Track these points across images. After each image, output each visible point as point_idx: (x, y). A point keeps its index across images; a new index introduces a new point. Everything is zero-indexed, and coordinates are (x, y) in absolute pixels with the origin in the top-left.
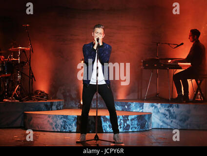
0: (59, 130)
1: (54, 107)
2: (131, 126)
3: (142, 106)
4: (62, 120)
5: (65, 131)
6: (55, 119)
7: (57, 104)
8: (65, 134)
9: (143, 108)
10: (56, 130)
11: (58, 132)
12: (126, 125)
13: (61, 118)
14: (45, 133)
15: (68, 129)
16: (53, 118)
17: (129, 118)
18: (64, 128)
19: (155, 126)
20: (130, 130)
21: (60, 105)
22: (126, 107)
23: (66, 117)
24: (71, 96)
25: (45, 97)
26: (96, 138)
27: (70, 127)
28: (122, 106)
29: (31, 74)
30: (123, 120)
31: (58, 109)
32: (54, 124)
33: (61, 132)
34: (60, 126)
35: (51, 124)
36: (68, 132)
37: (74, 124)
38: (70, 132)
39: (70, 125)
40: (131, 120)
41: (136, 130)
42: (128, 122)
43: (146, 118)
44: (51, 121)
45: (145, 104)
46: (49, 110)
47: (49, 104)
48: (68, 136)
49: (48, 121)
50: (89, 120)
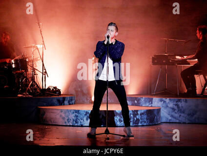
0: (71, 125)
1: (66, 102)
2: (140, 121)
3: (151, 101)
4: (74, 115)
5: (76, 125)
6: (67, 114)
7: (69, 99)
8: (76, 127)
9: (152, 103)
10: (68, 125)
11: (70, 126)
12: (135, 119)
13: (73, 113)
14: (58, 127)
15: (79, 123)
16: (65, 113)
17: (139, 113)
18: (76, 122)
19: (164, 120)
20: (140, 124)
21: (72, 100)
22: (136, 102)
23: (78, 112)
24: (83, 91)
25: (57, 93)
26: (107, 132)
27: (82, 121)
28: (132, 101)
29: (44, 71)
30: (133, 115)
31: (70, 104)
32: (67, 118)
33: (73, 126)
34: (72, 121)
35: (64, 118)
36: (79, 126)
37: (85, 118)
38: (82, 126)
39: (82, 119)
40: (141, 114)
41: (145, 124)
42: (137, 117)
43: (155, 112)
44: (63, 115)
45: (154, 98)
46: (61, 105)
47: (61, 99)
48: (79, 130)
49: (61, 116)
50: (100, 115)
